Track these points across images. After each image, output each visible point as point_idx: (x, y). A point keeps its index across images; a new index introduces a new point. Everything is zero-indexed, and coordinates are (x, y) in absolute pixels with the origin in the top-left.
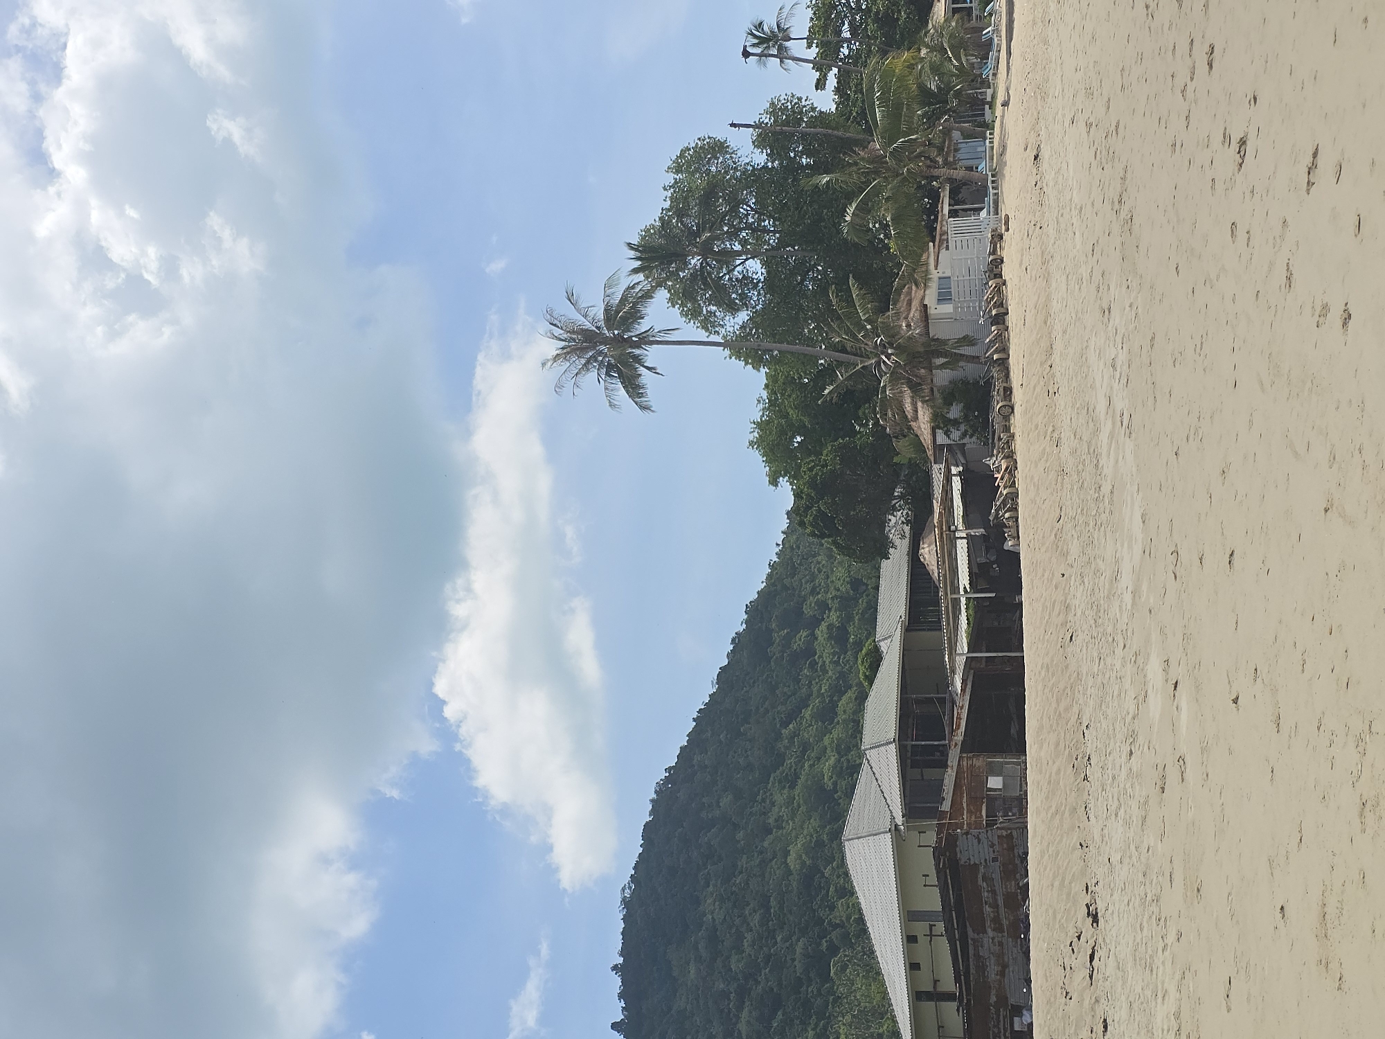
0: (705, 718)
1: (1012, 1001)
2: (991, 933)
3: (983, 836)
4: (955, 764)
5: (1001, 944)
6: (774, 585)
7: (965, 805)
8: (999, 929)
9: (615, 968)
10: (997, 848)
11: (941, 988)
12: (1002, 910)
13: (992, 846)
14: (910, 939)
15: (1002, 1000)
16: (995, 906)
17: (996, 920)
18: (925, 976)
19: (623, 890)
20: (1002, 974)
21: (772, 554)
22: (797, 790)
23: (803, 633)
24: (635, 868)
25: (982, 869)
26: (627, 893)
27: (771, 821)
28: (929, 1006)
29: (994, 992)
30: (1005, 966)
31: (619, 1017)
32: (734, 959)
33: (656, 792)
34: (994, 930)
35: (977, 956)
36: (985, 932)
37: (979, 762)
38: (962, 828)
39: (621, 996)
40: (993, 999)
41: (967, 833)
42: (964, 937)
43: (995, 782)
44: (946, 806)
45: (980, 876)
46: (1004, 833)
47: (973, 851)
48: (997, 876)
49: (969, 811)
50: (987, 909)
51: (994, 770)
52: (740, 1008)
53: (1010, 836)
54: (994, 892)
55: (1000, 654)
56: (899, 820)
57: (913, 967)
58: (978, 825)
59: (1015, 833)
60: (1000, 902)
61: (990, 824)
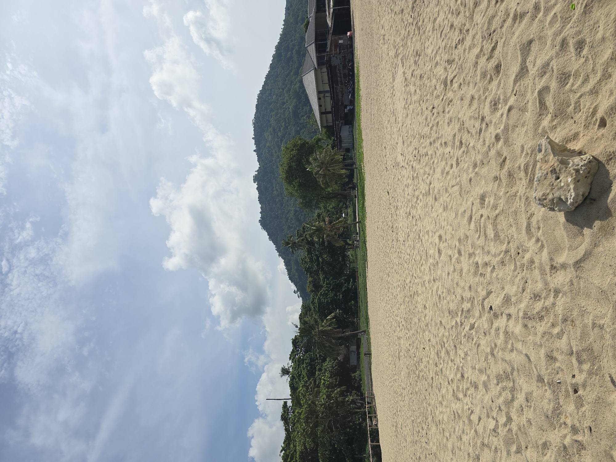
0: (268, 77)
1: (345, 104)
2: (340, 85)
3: (338, 57)
4: (330, 38)
5: (342, 88)
6: (281, 40)
7: (333, 49)
8: (342, 84)
9: (253, 138)
10: (341, 60)
11: (327, 110)
12: (343, 78)
13: (340, 60)
14: (319, 99)
15: (342, 103)
16: (341, 77)
17: (341, 81)
18: (323, 107)
19: (253, 120)
20: (342, 96)
21: (280, 31)
22: (291, 93)
23: (290, 53)
24: (255, 115)
25: (338, 67)
26: (254, 121)
27: (285, 101)
28: (324, 115)
29: (340, 102)
30: (343, 94)
31: (255, 149)
32: (279, 133)
33: (258, 97)
34: (340, 84)
35: (336, 92)
36: (338, 85)
37: (336, 38)
38: (332, 55)
39: (255, 144)
40: (340, 104)
41: (334, 56)
42: (333, 87)
43: (341, 42)
44: (328, 50)
45: (337, 69)
46: (343, 55)
47: (336, 61)
48: (341, 69)
49: (334, 51)
50: (339, 78)
51: (340, 39)
52: (281, 144)
53: (345, 56)
54: (340, 73)
55: (342, 7)
56: (316, 66)
57: (320, 106)
58: (336, 54)
59: (346, 55)
60: (342, 76)
61: (340, 53)
